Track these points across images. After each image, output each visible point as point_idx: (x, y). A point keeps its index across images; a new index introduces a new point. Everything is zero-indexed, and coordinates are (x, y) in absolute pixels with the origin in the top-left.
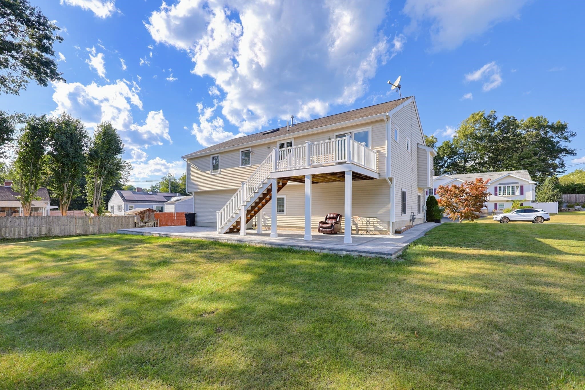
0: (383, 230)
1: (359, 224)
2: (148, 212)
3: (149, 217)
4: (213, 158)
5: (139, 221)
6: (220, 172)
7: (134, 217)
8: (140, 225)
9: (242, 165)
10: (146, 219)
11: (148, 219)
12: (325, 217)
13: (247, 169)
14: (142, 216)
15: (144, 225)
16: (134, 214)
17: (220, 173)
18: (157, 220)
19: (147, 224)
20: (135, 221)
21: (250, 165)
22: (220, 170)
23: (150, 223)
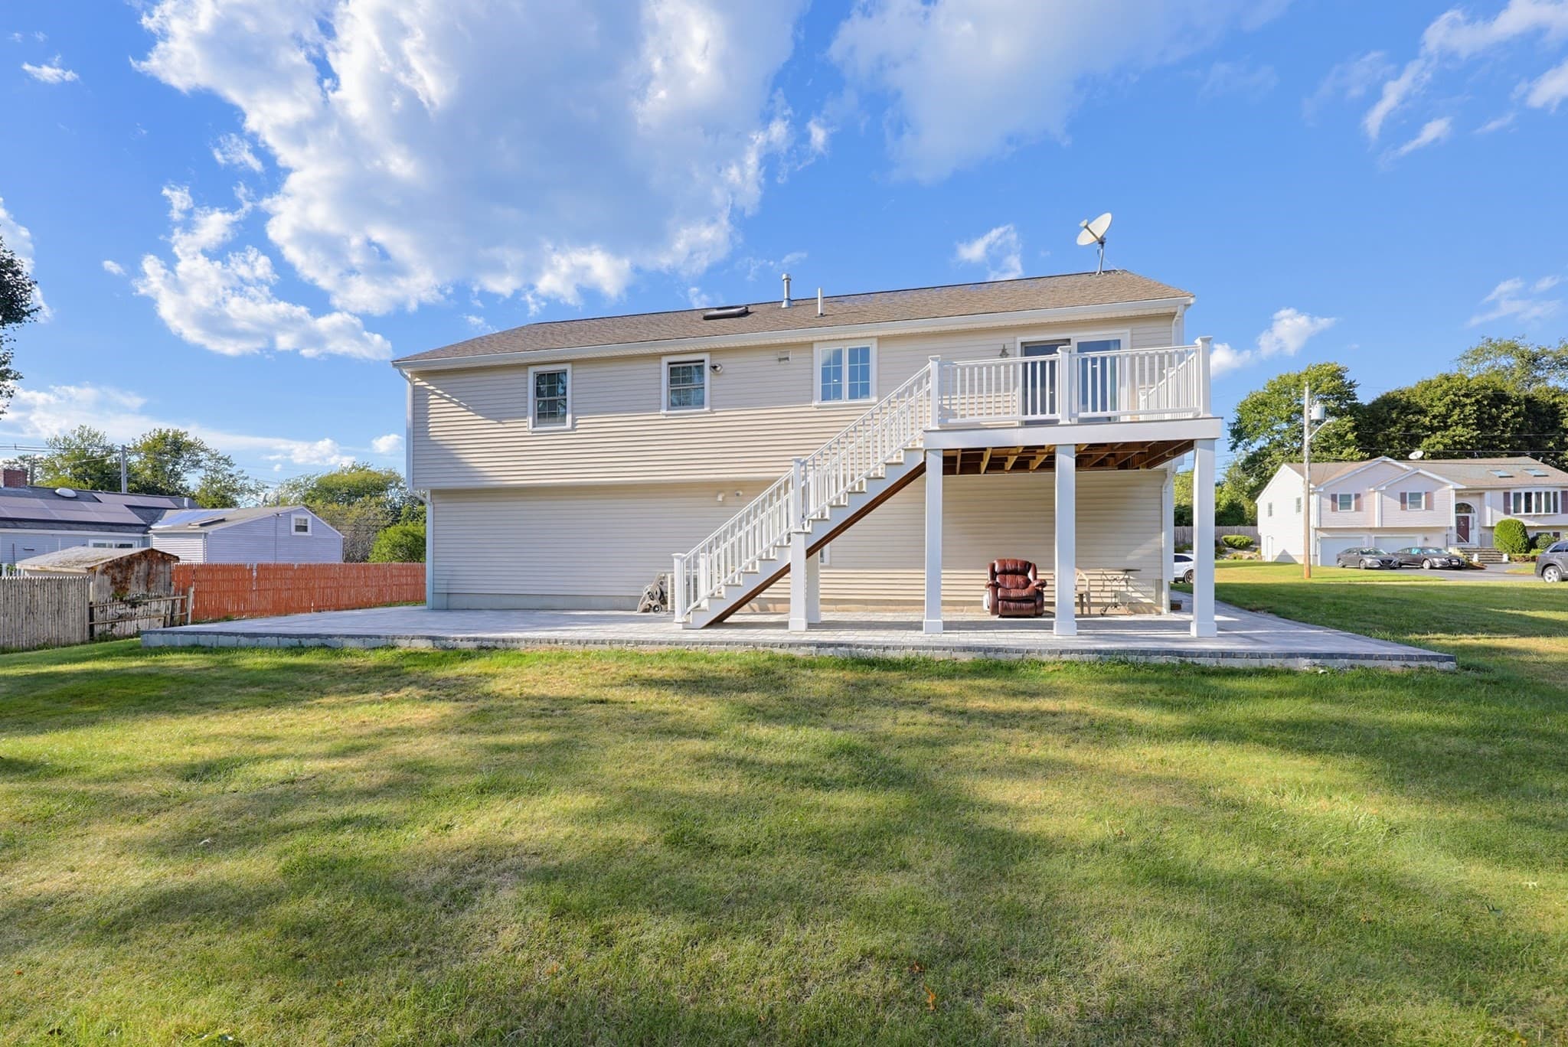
0: (1142, 603)
1: (1092, 589)
2: (144, 564)
3: (148, 580)
4: (540, 377)
5: (107, 596)
6: (574, 424)
7: (85, 582)
8: (110, 611)
9: (673, 405)
10: (135, 590)
11: (142, 591)
12: (988, 571)
13: (689, 419)
14: (119, 577)
15: (129, 610)
16: (81, 569)
17: (573, 429)
18: (185, 592)
19: (140, 610)
20: (91, 599)
21: (706, 409)
22: (574, 420)
23: (154, 605)
